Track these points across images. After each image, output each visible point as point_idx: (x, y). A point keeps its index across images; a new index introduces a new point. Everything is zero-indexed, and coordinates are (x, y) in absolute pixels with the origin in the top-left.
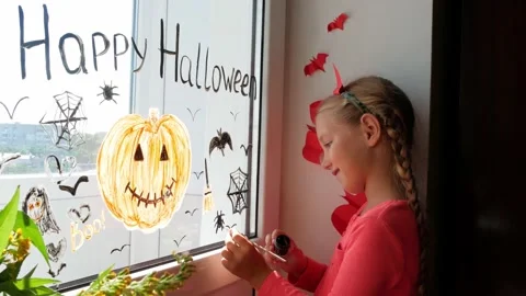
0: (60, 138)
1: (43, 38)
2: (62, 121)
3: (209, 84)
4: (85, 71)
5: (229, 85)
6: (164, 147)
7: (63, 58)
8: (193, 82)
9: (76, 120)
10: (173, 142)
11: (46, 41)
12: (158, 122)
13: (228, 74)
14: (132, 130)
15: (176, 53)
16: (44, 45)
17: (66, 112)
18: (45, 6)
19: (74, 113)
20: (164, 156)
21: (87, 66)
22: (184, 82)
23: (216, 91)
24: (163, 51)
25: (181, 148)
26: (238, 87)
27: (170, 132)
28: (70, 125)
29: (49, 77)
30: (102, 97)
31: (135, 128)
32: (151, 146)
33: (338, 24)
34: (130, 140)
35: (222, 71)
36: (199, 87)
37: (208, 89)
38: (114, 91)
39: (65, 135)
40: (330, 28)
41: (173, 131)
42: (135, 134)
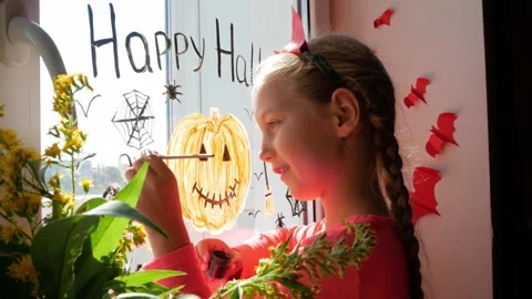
0: (131, 136)
1: (111, 36)
2: (132, 120)
4: (150, 70)
6: (226, 147)
7: (130, 57)
8: (249, 82)
9: (144, 118)
10: (234, 142)
11: (114, 40)
12: (219, 122)
14: (195, 130)
15: (232, 53)
16: (111, 44)
17: (135, 111)
18: (111, 5)
19: (142, 112)
20: (226, 157)
21: (151, 65)
22: (240, 82)
24: (219, 51)
25: (241, 148)
27: (231, 132)
28: (140, 124)
29: (118, 76)
31: (199, 127)
32: (214, 146)
33: (384, 20)
34: (194, 139)
38: (178, 90)
39: (136, 134)
40: (376, 24)
41: (234, 131)
42: (198, 134)
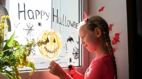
0: (28, 34)
1: (24, 10)
2: (28, 30)
3: (66, 25)
4: (34, 19)
5: (72, 25)
6: (54, 39)
7: (29, 15)
8: (62, 24)
9: (31, 30)
10: (57, 38)
11: (25, 11)
12: (53, 33)
13: (72, 23)
14: (46, 34)
15: (57, 16)
16: (24, 12)
17: (29, 28)
18: (24, 3)
19: (31, 28)
20: (54, 41)
21: (34, 18)
22: (59, 24)
23: (68, 27)
24: (54, 16)
25: (59, 40)
26: (75, 26)
27: (56, 36)
28: (30, 31)
29: (25, 19)
30: (38, 25)
31: (47, 34)
32: (51, 38)
34: (45, 36)
35: (70, 22)
36: (64, 25)
37: (66, 26)
38: (41, 24)
39: (29, 33)
40: (99, 11)
41: (57, 35)
42: (46, 35)
